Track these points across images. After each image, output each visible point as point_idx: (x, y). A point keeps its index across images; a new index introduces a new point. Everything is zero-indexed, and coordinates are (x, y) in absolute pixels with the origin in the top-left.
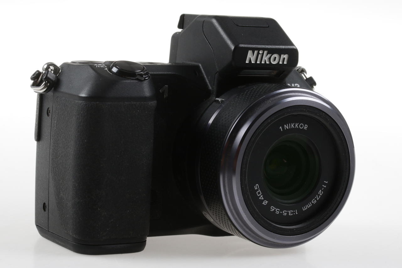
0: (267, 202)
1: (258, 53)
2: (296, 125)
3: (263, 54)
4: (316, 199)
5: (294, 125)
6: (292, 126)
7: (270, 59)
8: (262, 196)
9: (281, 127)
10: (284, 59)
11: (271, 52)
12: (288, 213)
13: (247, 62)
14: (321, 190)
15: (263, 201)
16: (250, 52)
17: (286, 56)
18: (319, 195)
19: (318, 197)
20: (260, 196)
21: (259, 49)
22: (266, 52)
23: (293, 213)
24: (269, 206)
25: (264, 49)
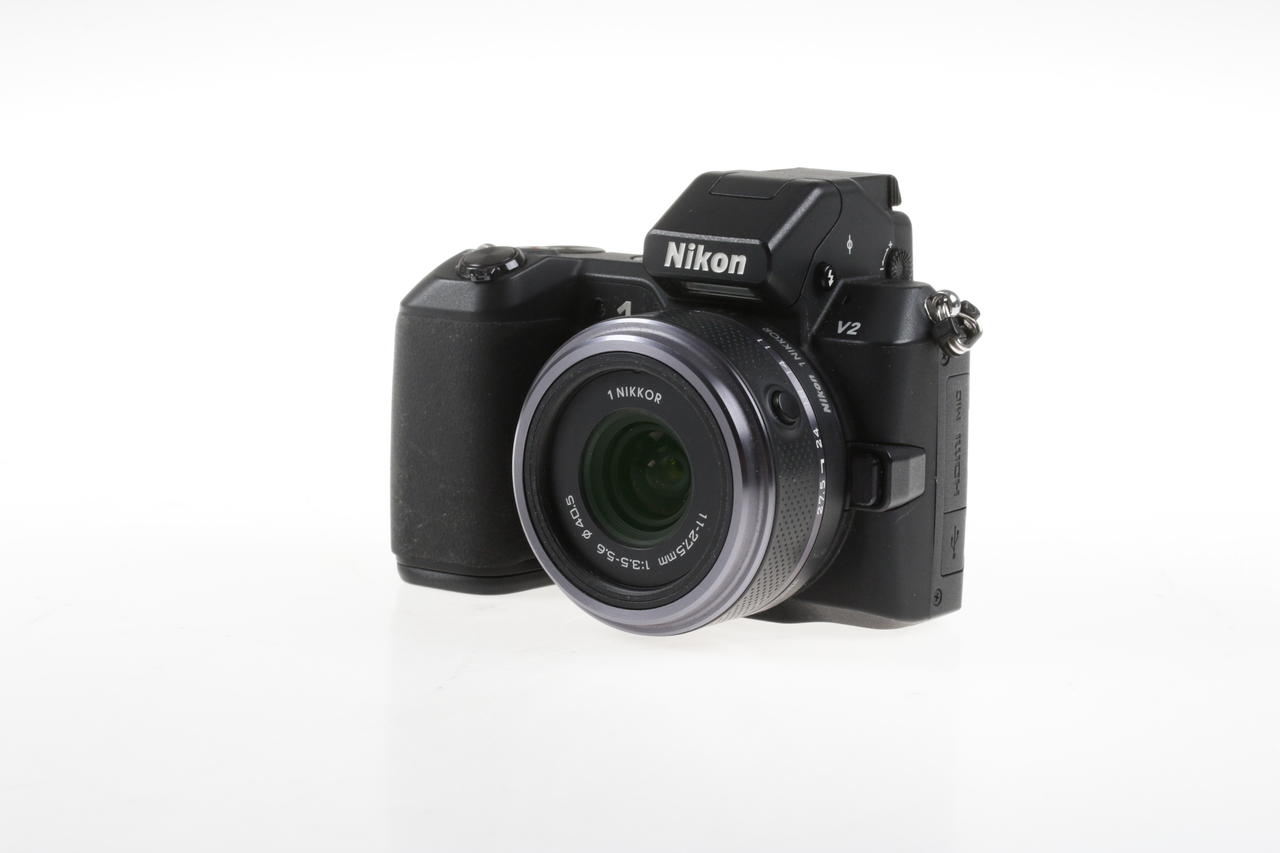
0: (590, 534)
1: (687, 250)
2: (640, 392)
3: (695, 251)
4: (685, 547)
5: (636, 392)
6: (632, 392)
7: (709, 261)
8: (580, 520)
9: (610, 392)
10: (738, 263)
11: (712, 248)
12: (630, 564)
13: (668, 264)
14: (693, 532)
15: (582, 530)
16: (672, 246)
17: (743, 260)
18: (690, 540)
19: (689, 544)
20: (577, 520)
21: (688, 241)
22: (701, 248)
23: (639, 565)
24: (593, 541)
25: (697, 242)
